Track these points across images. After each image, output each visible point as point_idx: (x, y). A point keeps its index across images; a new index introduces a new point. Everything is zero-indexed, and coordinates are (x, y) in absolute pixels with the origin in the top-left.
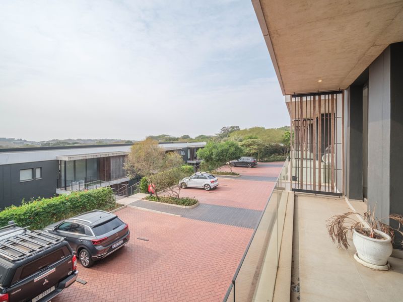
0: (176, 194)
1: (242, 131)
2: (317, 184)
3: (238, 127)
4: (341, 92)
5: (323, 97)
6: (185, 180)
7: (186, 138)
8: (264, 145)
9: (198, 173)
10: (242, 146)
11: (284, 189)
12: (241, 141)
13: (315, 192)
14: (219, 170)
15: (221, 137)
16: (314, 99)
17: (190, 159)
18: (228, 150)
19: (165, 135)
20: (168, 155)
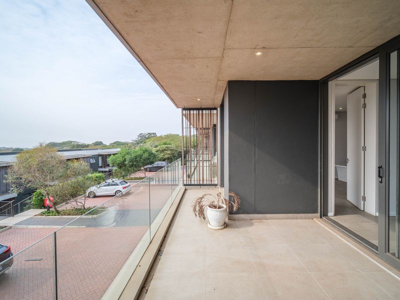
0: (82, 205)
1: (158, 137)
2: (201, 179)
3: (155, 134)
4: (216, 109)
5: (204, 112)
6: (93, 189)
7: (98, 144)
8: (176, 151)
9: (110, 181)
10: (157, 151)
11: (177, 185)
12: (156, 147)
13: (200, 185)
14: (133, 176)
15: (138, 143)
16: (199, 112)
17: (101, 167)
18: (142, 156)
19: (72, 142)
20: (70, 163)
